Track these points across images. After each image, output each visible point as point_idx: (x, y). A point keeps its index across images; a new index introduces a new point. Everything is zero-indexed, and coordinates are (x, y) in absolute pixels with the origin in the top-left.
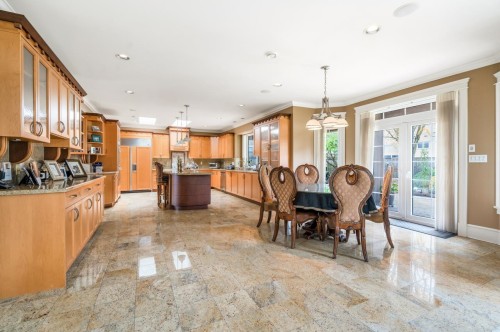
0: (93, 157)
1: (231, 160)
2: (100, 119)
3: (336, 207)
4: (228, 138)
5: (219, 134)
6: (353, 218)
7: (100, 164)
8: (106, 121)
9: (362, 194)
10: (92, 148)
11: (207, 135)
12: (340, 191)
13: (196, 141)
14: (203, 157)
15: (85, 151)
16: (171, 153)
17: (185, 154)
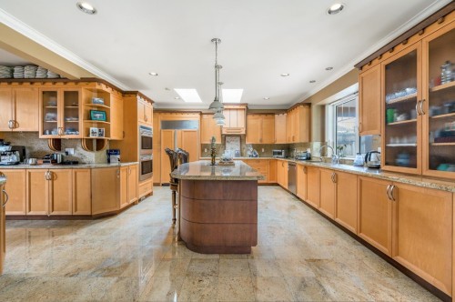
0: (100, 143)
1: (306, 145)
2: (106, 88)
7: (116, 152)
10: (94, 129)
11: (270, 113)
13: (255, 121)
14: (266, 141)
15: (81, 134)
16: (224, 138)
17: (242, 138)
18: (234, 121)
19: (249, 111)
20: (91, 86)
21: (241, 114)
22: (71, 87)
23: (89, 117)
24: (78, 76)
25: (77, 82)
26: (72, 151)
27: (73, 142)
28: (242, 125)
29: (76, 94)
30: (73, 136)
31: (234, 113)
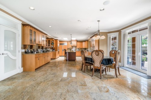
0: (52, 48)
1: (88, 48)
2: (54, 39)
3: (93, 62)
4: (87, 42)
5: (85, 41)
6: (98, 66)
7: (54, 49)
8: (55, 40)
9: (100, 58)
10: (52, 46)
11: (82, 42)
12: (94, 57)
13: (79, 43)
14: (81, 48)
15: (50, 47)
16: (72, 47)
17: (76, 47)
18: (74, 43)
19: (77, 41)
20: (52, 39)
21: (76, 42)
22: (49, 40)
23: (51, 44)
24: (50, 38)
25: (50, 39)
26: (48, 49)
27: (48, 48)
28: (76, 44)
29: (50, 41)
30: (49, 47)
31: (74, 42)
